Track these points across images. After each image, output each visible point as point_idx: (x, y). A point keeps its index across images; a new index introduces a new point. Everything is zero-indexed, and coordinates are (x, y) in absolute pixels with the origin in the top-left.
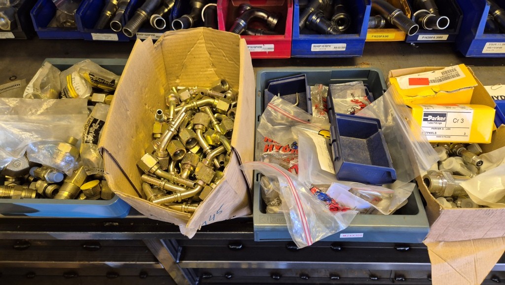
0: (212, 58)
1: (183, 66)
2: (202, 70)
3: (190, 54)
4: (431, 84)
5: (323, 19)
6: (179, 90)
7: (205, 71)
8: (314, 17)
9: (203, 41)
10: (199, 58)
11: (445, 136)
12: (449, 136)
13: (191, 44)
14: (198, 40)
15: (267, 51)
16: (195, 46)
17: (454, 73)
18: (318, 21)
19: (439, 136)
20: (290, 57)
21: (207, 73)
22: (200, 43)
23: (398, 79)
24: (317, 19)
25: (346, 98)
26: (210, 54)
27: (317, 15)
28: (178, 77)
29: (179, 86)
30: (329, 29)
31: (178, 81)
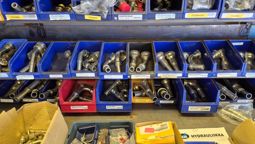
0: (50, 115)
1: (34, 120)
2: (45, 121)
3: (38, 114)
4: (155, 132)
5: (116, 91)
6: (31, 132)
7: (46, 122)
8: (113, 91)
9: (46, 107)
10: (43, 115)
13: (39, 109)
14: (43, 107)
15: (85, 109)
16: (41, 110)
17: (165, 126)
18: (114, 92)
20: (96, 112)
21: (48, 123)
22: (44, 108)
23: (140, 128)
24: (114, 91)
25: (118, 137)
26: (49, 114)
27: (114, 89)
28: (31, 125)
29: (31, 130)
30: (119, 96)
31: (31, 127)
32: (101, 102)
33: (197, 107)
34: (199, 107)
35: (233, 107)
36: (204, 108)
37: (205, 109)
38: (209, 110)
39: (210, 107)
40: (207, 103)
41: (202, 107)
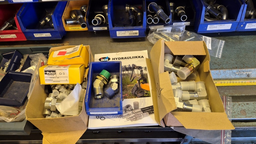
4: (66, 55)
5: (51, 20)
11: (57, 81)
12: (59, 81)
15: (14, 37)
17: (76, 49)
19: (54, 81)
20: (26, 40)
23: (55, 52)
30: (52, 25)
32: (27, 30)
33: (124, 31)
34: (127, 31)
35: (166, 30)
36: (132, 32)
37: (134, 34)
38: (138, 35)
39: (137, 31)
40: (135, 27)
41: (129, 31)
